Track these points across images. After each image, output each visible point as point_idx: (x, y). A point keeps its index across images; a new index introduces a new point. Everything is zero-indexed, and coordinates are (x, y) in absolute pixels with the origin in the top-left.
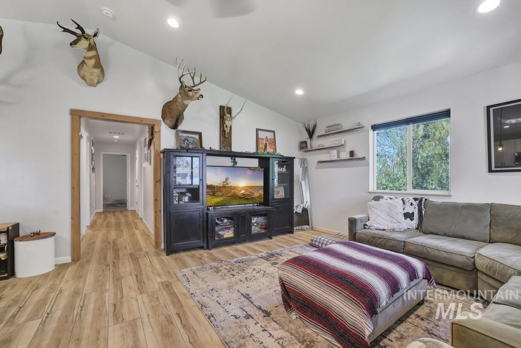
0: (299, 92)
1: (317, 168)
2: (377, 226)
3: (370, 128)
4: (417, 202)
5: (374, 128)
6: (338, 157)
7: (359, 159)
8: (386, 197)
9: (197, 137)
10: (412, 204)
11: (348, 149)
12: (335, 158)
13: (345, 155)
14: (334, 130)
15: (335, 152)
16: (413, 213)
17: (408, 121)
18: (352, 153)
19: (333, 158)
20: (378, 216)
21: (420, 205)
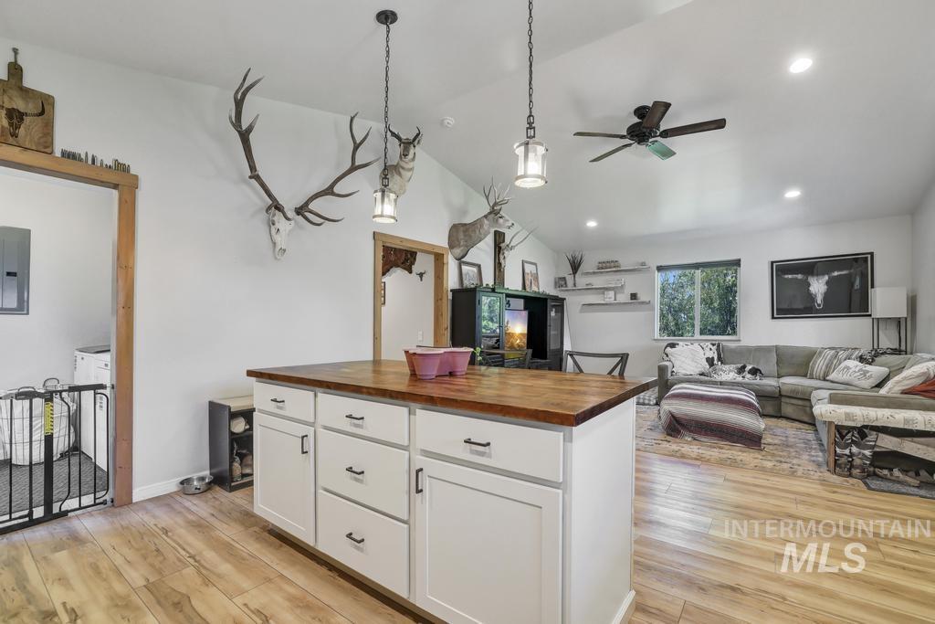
0: (592, 224)
1: (581, 312)
2: (684, 372)
3: (655, 268)
4: (715, 347)
5: (660, 269)
6: (615, 300)
7: (643, 303)
8: (681, 343)
9: (475, 270)
10: (711, 349)
11: (629, 291)
12: (612, 300)
13: (624, 297)
14: (610, 268)
15: (611, 294)
16: (713, 358)
17: (697, 266)
18: (634, 296)
19: (607, 301)
20: (683, 362)
21: (718, 349)
